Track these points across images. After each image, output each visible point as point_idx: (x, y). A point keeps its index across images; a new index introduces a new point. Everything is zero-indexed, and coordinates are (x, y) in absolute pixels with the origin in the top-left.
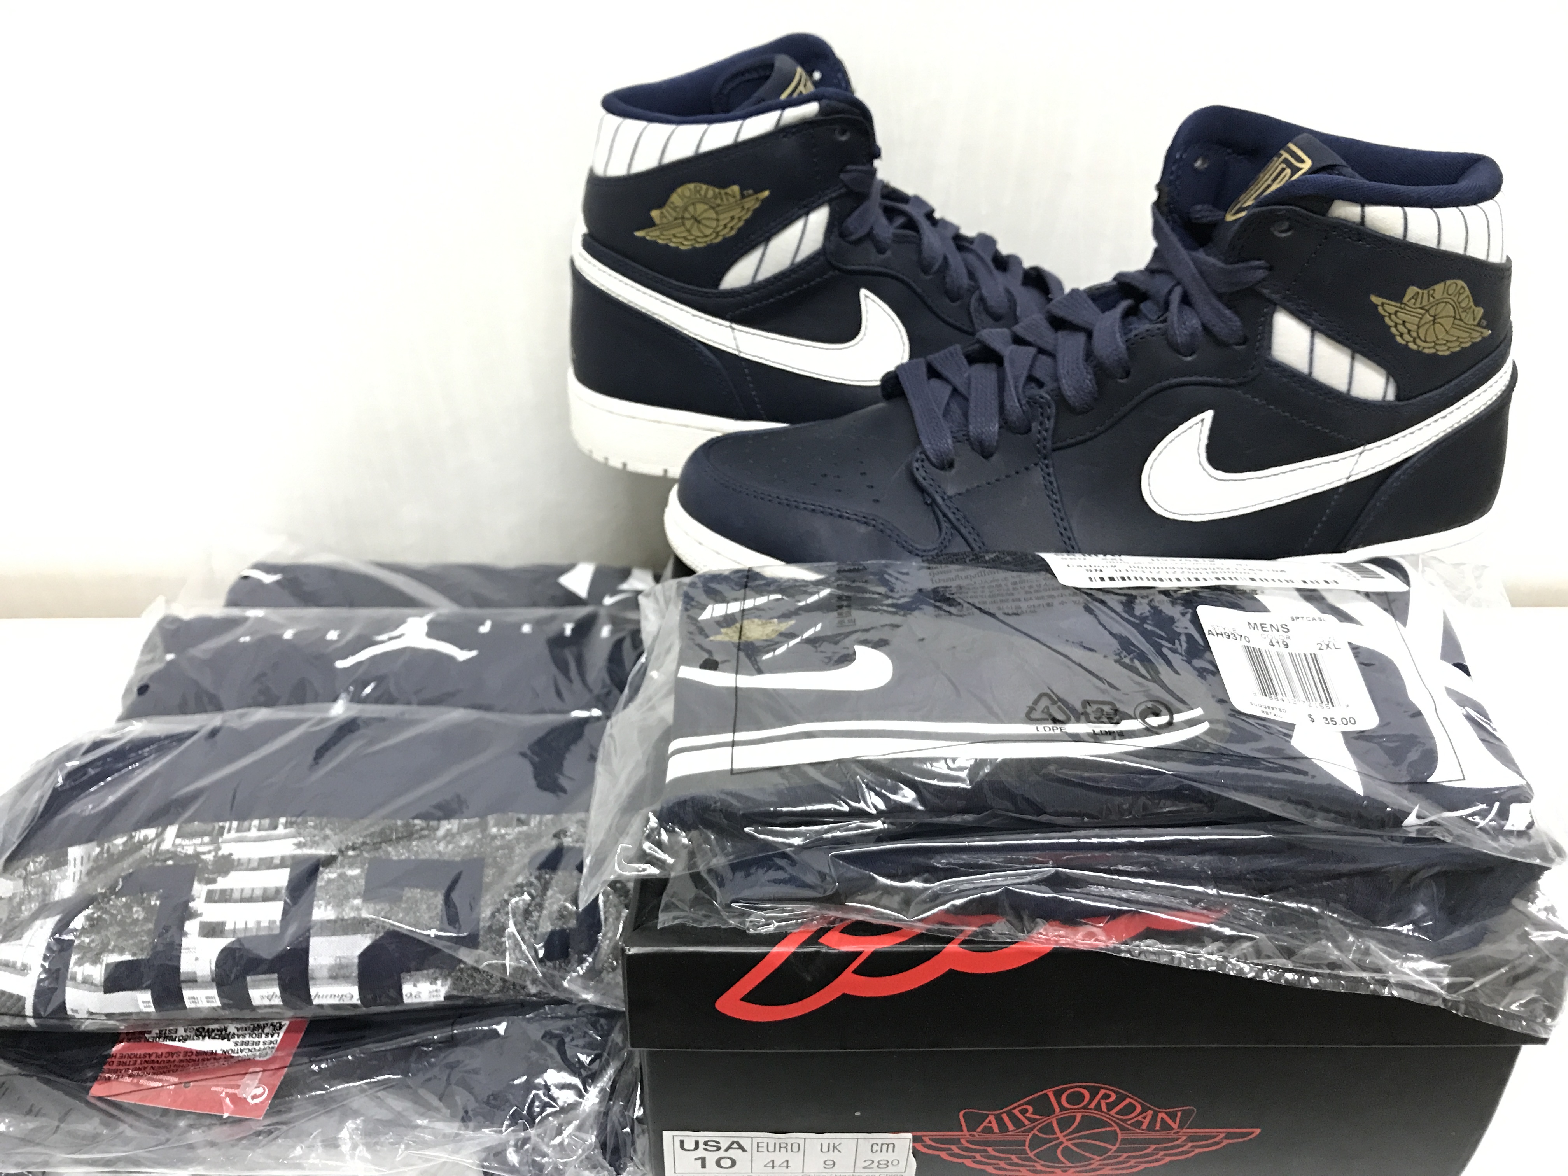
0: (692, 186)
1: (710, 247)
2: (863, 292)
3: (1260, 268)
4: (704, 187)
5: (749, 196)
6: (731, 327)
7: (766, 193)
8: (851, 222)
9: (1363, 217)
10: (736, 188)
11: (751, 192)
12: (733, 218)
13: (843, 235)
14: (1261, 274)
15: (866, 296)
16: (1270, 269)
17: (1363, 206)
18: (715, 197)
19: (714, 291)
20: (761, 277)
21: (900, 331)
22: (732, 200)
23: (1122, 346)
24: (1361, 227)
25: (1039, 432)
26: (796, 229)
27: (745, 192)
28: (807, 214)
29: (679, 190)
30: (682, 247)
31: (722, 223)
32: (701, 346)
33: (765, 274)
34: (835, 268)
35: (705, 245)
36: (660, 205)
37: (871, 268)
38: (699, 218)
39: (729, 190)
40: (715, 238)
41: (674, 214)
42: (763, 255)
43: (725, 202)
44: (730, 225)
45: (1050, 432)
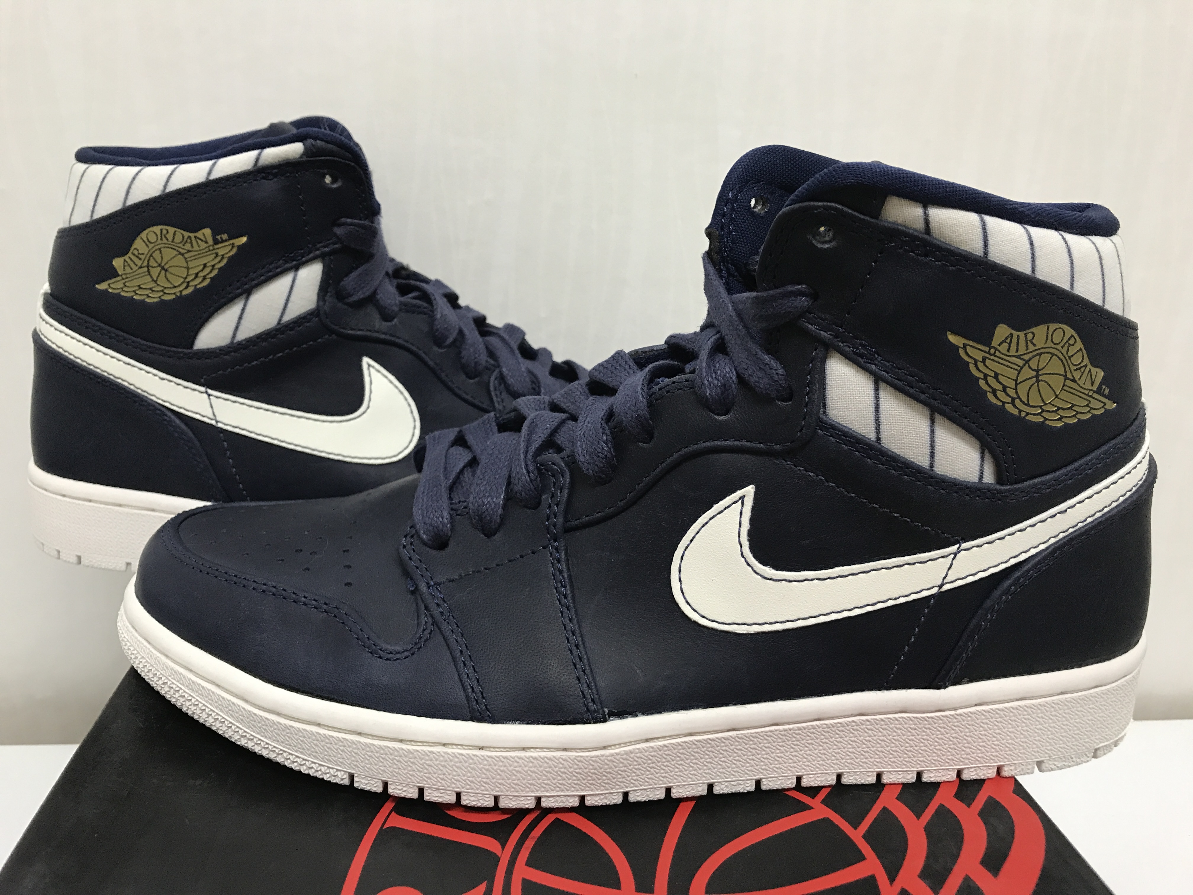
0: (157, 229)
1: (180, 300)
2: (366, 360)
3: (801, 294)
4: (172, 230)
5: (223, 241)
6: (206, 393)
7: (244, 239)
8: (349, 281)
9: (927, 222)
10: (207, 232)
11: (225, 237)
12: (205, 266)
13: (341, 296)
14: (803, 302)
15: (369, 366)
16: (814, 296)
17: (925, 207)
18: (184, 242)
19: (189, 351)
20: (242, 336)
21: (409, 405)
22: (203, 245)
23: (642, 401)
24: (926, 236)
25: (550, 507)
26: (282, 284)
27: (218, 237)
28: (297, 268)
29: (144, 235)
30: (148, 300)
31: (193, 271)
32: (169, 413)
33: (245, 333)
34: (332, 332)
35: (173, 297)
36: (124, 252)
37: (375, 335)
38: (166, 267)
39: (199, 234)
40: (186, 288)
41: (139, 263)
42: (243, 310)
43: (196, 247)
44: (201, 274)
45: (562, 507)
